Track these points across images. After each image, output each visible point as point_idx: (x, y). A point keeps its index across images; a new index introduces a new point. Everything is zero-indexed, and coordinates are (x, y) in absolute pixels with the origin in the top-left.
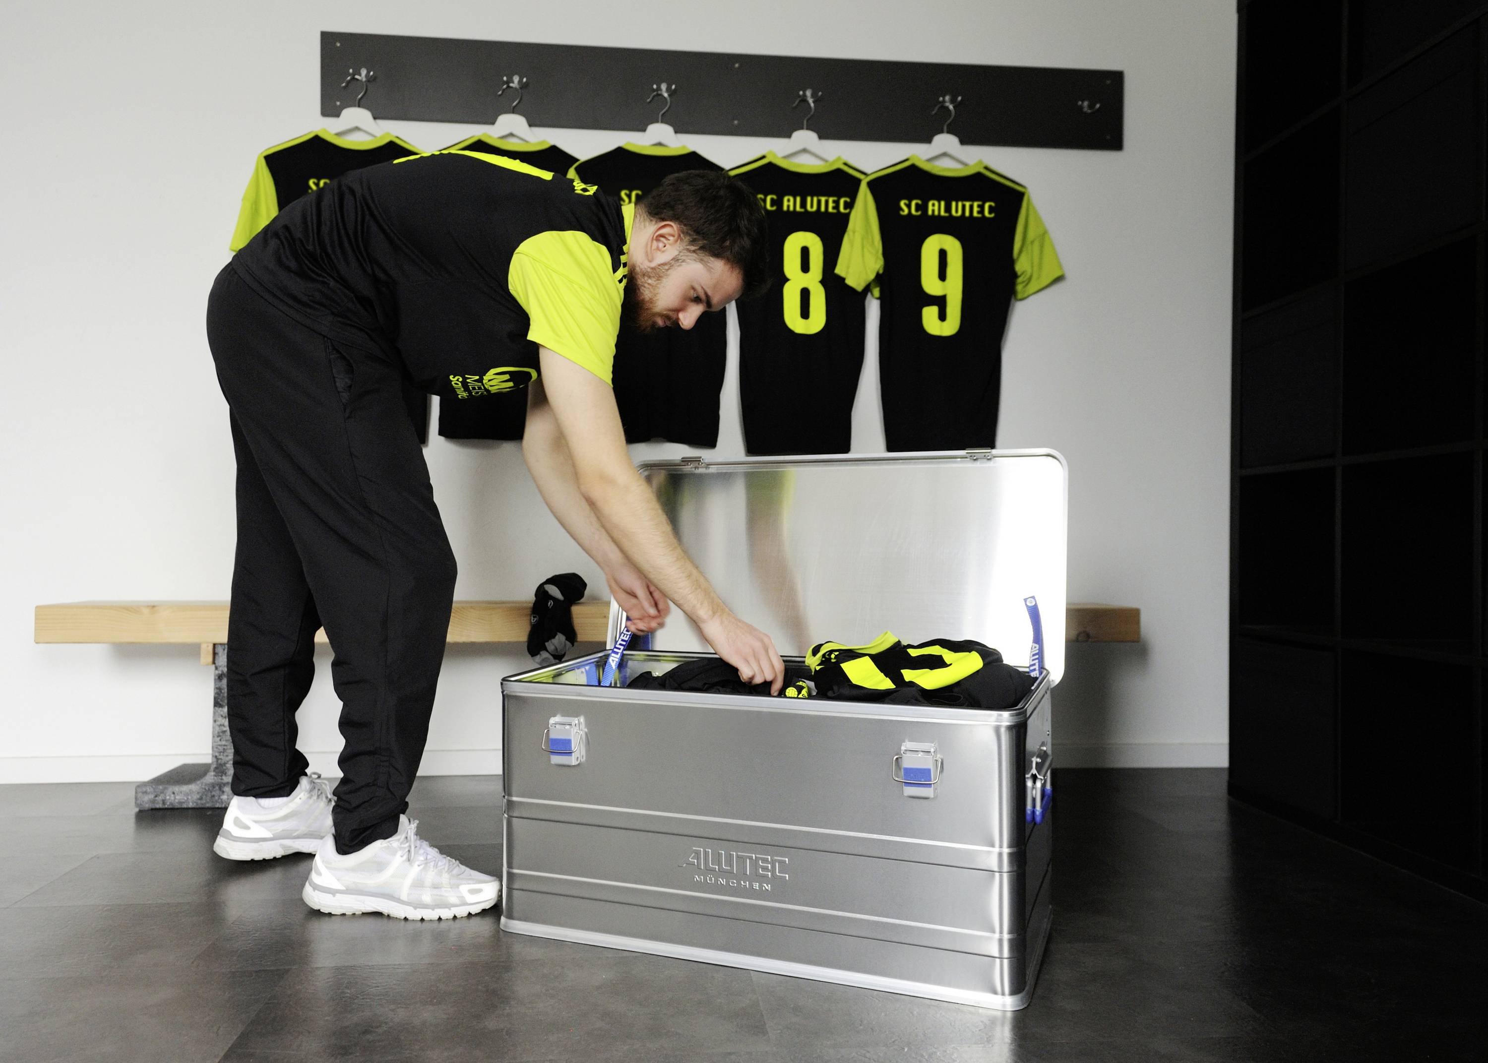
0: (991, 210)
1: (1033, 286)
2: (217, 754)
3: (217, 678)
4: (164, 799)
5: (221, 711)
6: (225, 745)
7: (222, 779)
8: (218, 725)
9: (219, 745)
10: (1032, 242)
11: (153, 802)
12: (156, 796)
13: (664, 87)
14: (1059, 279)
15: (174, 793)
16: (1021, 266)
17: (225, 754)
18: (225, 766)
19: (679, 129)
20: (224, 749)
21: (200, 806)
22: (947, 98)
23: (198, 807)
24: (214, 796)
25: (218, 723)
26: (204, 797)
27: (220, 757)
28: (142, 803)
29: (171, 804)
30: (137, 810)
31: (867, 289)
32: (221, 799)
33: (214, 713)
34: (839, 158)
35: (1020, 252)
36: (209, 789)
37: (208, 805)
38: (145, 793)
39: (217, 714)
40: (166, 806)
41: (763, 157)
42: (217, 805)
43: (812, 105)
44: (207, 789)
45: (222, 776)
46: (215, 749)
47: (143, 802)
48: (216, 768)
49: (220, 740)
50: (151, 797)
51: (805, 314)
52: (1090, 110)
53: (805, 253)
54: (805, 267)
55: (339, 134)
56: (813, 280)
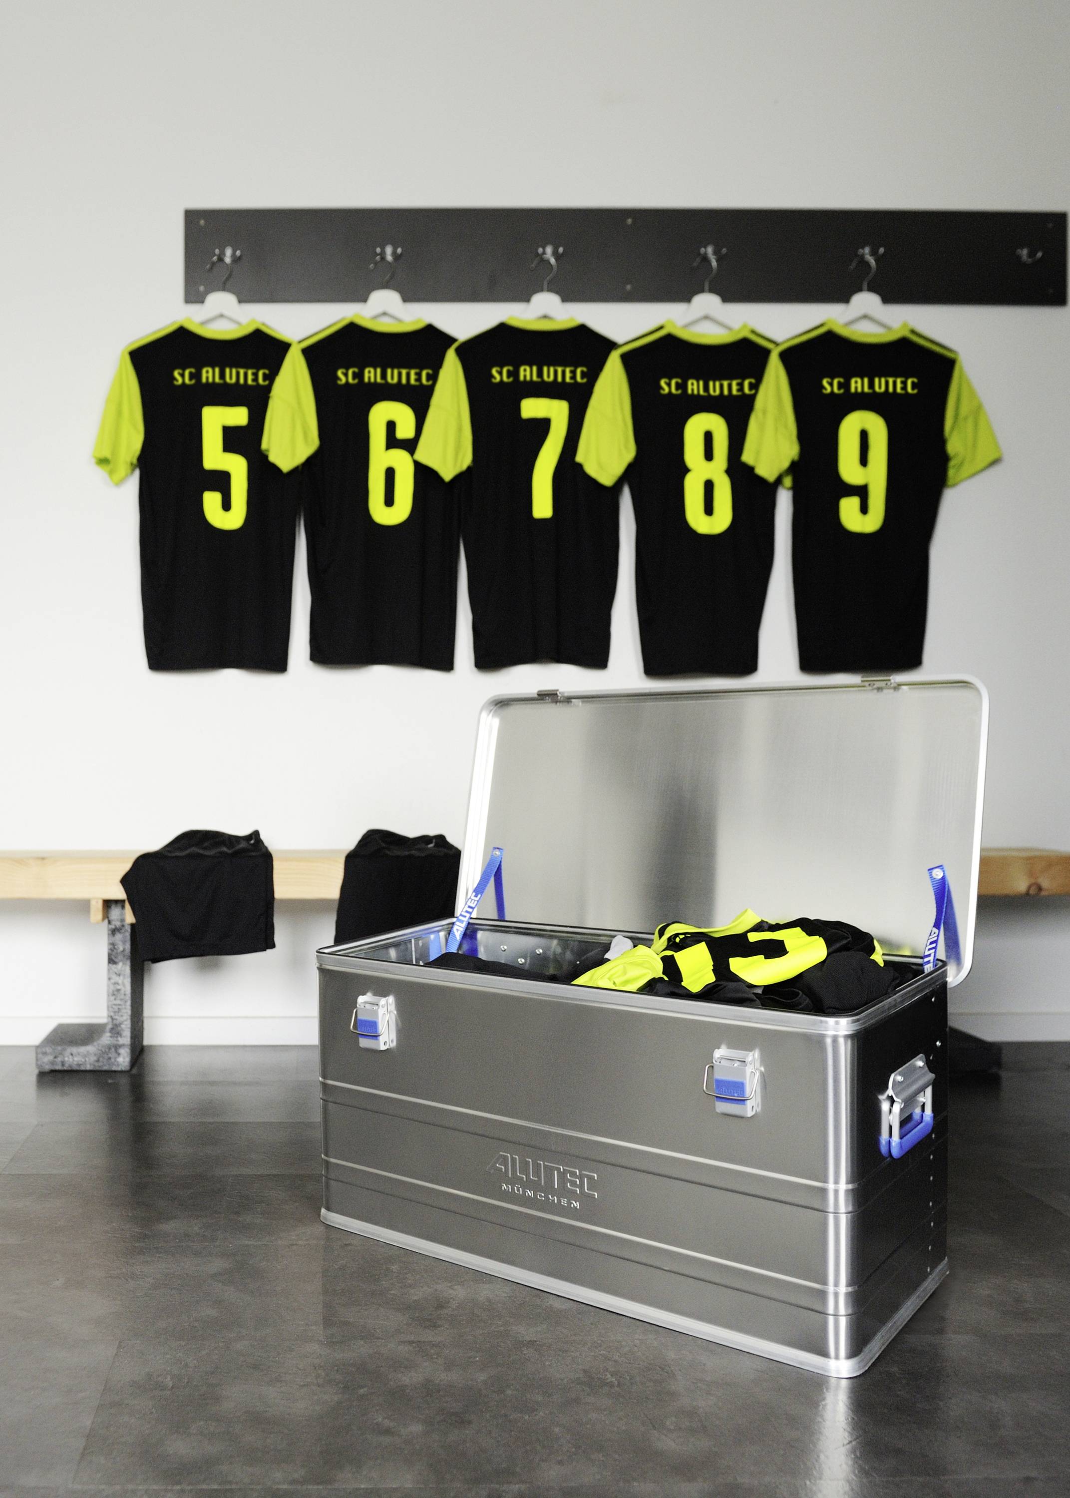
0: (914, 385)
1: (966, 470)
2: (112, 1014)
3: (110, 932)
4: (63, 1060)
5: (115, 968)
6: (119, 1005)
7: (118, 1041)
8: (112, 983)
9: (115, 1005)
10: (966, 418)
11: (52, 1063)
13: (549, 250)
14: (996, 462)
15: (72, 1055)
16: (954, 445)
17: (120, 1014)
18: (120, 1026)
19: (566, 298)
20: (119, 1009)
21: (97, 1068)
22: (867, 250)
23: (95, 1069)
24: (109, 1059)
25: (112, 981)
26: (101, 1059)
27: (115, 1018)
28: (42, 1065)
29: (70, 1066)
30: (37, 1071)
31: (779, 481)
32: (118, 1062)
33: (109, 970)
34: (745, 326)
35: (953, 428)
36: (105, 1051)
37: (102, 1069)
38: (45, 1053)
39: (111, 971)
40: (65, 1068)
41: (661, 328)
42: (114, 1068)
43: (714, 264)
44: (104, 1051)
45: (117, 1037)
46: (110, 1009)
47: (43, 1063)
48: (112, 1029)
49: (115, 999)
50: (51, 1058)
51: (709, 509)
52: (1030, 260)
53: (708, 437)
54: (709, 455)
55: (204, 323)
56: (717, 470)
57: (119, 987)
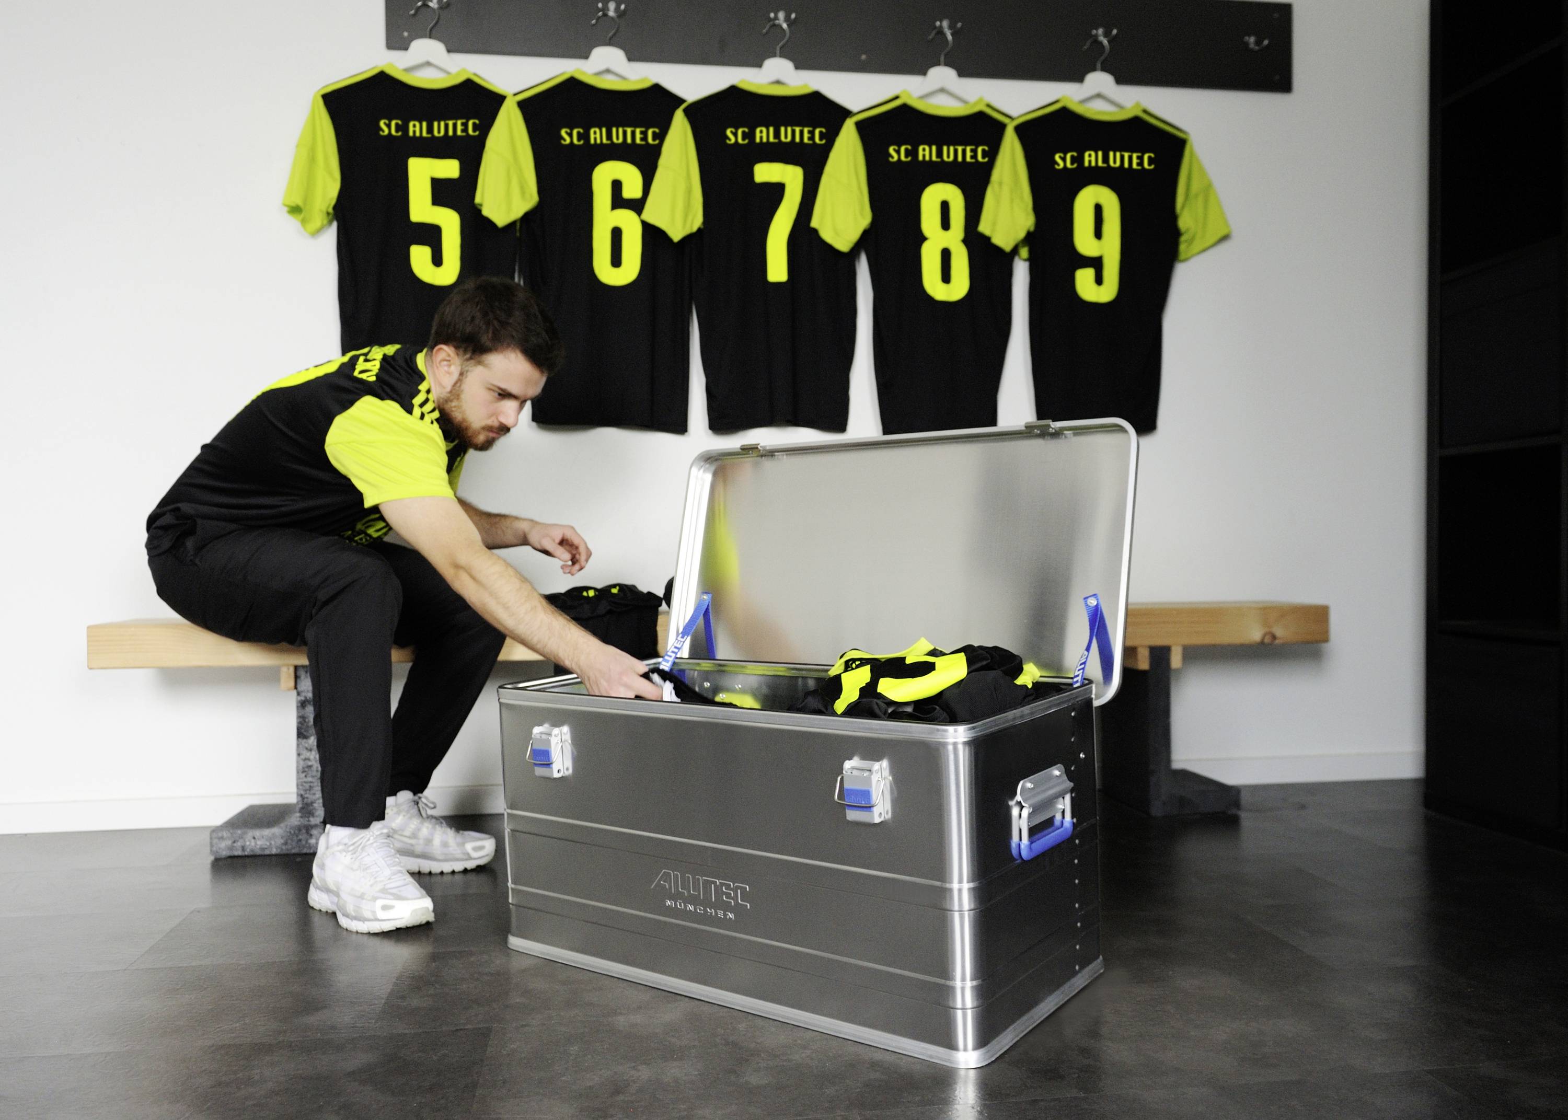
0: (1151, 161)
1: (1197, 246)
2: (302, 792)
3: (300, 704)
4: (243, 845)
5: (305, 743)
6: (311, 782)
7: (309, 821)
8: (302, 759)
9: (305, 782)
10: (1196, 196)
11: (231, 848)
12: (234, 842)
13: (781, 15)
14: (1225, 238)
15: (254, 838)
16: (1184, 222)
17: (312, 792)
18: (312, 806)
19: (799, 65)
20: (310, 786)
21: (285, 852)
22: (1100, 31)
23: (282, 853)
24: (300, 840)
25: (302, 757)
26: (289, 841)
27: (306, 796)
28: (218, 851)
29: (252, 851)
30: (212, 858)
31: (1015, 251)
32: (310, 844)
33: (298, 745)
34: (981, 100)
35: (1183, 207)
36: (295, 833)
37: (293, 851)
38: (222, 838)
39: (301, 746)
40: (246, 853)
41: (897, 98)
42: (305, 851)
43: (950, 37)
44: (292, 832)
45: (309, 817)
46: (301, 787)
47: (220, 849)
48: (302, 808)
49: (306, 776)
50: (229, 843)
51: (946, 277)
52: (1257, 48)
53: (945, 207)
54: (946, 224)
55: (408, 70)
56: (954, 239)
57: (310, 763)
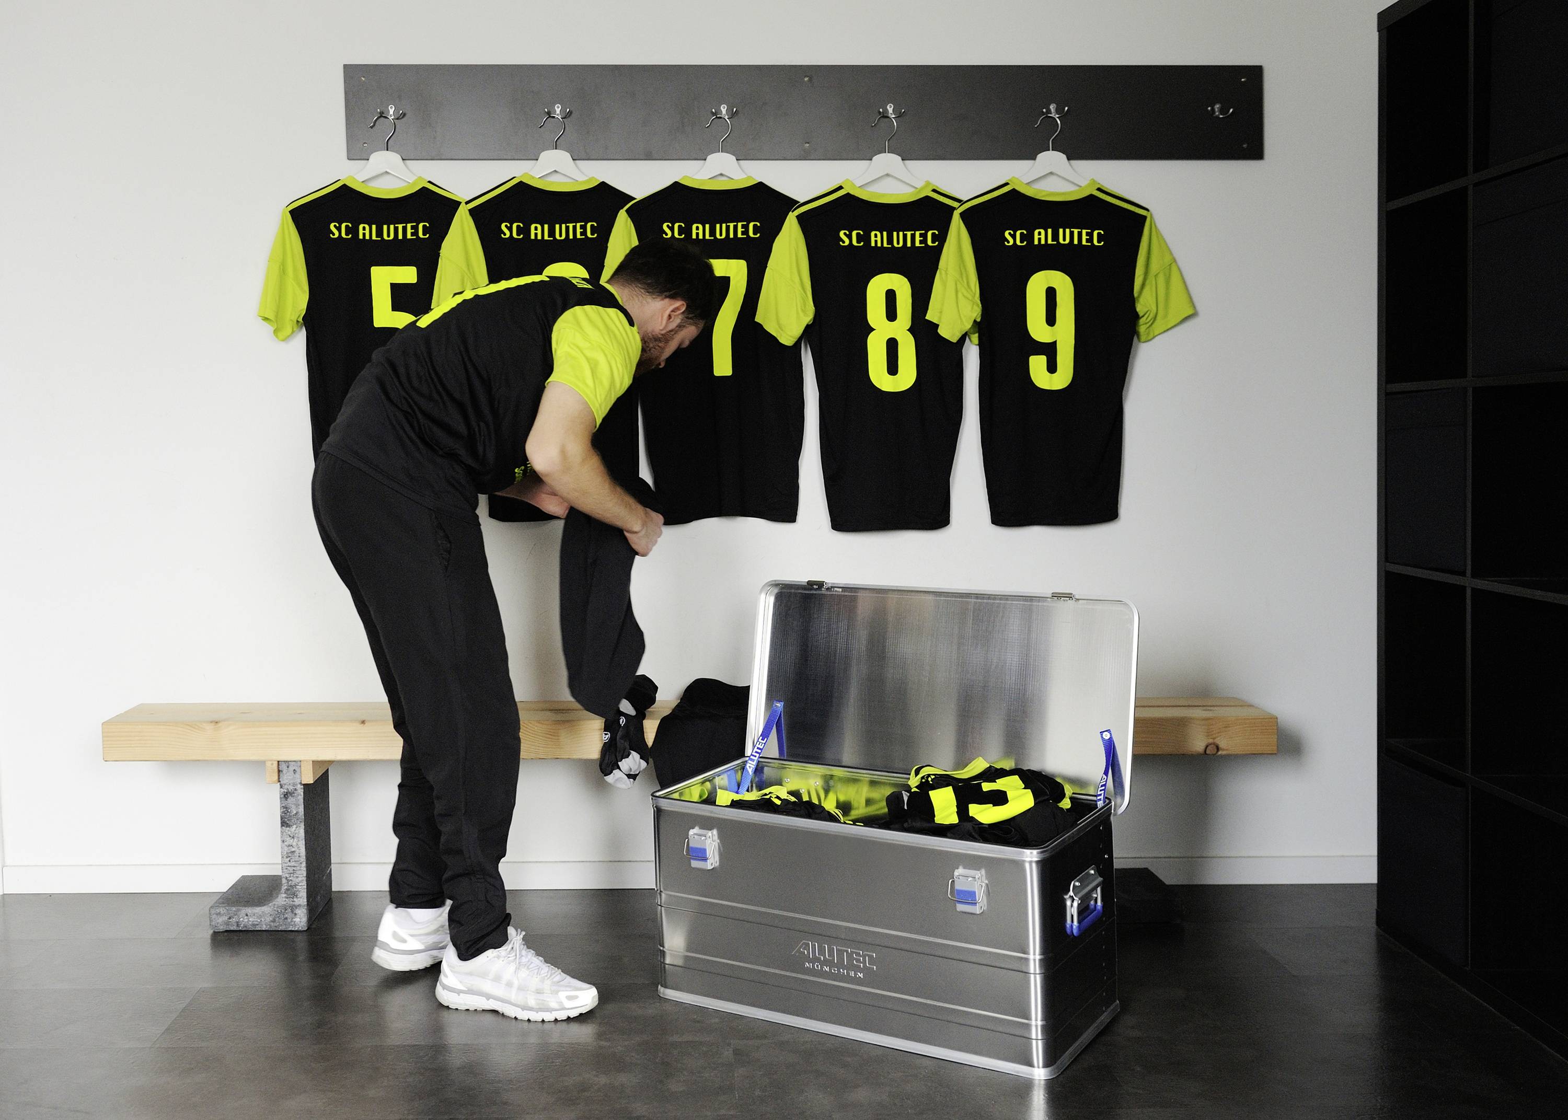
0: (1101, 237)
1: (1159, 327)
3: (283, 794)
4: (237, 921)
5: (289, 830)
6: (295, 865)
7: (294, 901)
8: (287, 844)
9: (290, 865)
10: (1156, 275)
11: (227, 924)
12: (230, 918)
13: (726, 109)
14: (1191, 317)
15: (247, 915)
16: (1143, 300)
17: (296, 874)
18: (296, 887)
19: (741, 157)
20: (294, 869)
21: (274, 928)
22: (1053, 107)
23: (271, 929)
24: (286, 918)
26: (277, 919)
27: (291, 878)
29: (245, 926)
30: (211, 932)
31: (964, 339)
32: (294, 922)
33: (281, 831)
34: (927, 184)
35: (1143, 286)
37: (280, 929)
39: (284, 833)
40: (240, 929)
41: (841, 187)
42: (291, 929)
43: (895, 122)
44: (279, 910)
45: (293, 897)
46: (286, 870)
47: (217, 923)
48: (288, 889)
49: (290, 860)
50: (225, 918)
51: (893, 368)
52: (1222, 116)
53: (891, 296)
54: (891, 315)
55: (366, 181)
56: (901, 329)
57: (294, 848)
